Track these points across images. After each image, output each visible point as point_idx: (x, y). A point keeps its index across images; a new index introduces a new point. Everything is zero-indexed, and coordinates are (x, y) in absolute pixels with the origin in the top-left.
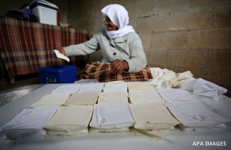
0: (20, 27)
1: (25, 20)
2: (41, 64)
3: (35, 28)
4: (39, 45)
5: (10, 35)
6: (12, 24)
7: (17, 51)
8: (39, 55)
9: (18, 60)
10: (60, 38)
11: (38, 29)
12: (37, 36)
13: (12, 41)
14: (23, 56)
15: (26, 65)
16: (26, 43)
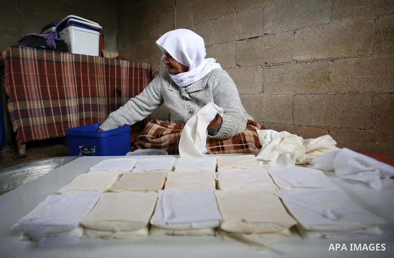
0: (41, 61)
1: (49, 49)
2: (70, 122)
3: (63, 62)
4: (69, 89)
5: (25, 75)
6: (29, 57)
7: (33, 100)
8: (69, 107)
9: (33, 115)
10: (103, 77)
11: (68, 63)
12: (66, 75)
13: (26, 84)
14: (42, 109)
15: (46, 123)
16: (48, 86)
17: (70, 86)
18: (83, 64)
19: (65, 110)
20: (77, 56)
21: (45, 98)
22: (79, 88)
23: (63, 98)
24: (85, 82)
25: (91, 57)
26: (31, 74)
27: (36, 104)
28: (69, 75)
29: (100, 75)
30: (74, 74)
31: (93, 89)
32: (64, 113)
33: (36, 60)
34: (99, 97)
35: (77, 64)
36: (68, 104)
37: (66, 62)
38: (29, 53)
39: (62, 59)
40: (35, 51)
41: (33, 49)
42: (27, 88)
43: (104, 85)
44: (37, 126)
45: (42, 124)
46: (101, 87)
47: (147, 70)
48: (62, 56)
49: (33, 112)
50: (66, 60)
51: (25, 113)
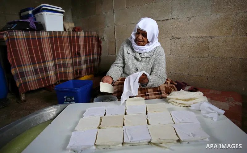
0: (28, 39)
1: (32, 30)
2: (50, 76)
3: (42, 38)
4: (47, 55)
5: (19, 49)
6: (20, 37)
7: (26, 65)
8: (48, 67)
9: (28, 75)
10: (68, 45)
11: (45, 39)
12: (45, 47)
13: (21, 56)
14: (32, 70)
15: (36, 79)
16: (35, 55)
17: (48, 53)
18: (55, 37)
19: (46, 70)
20: (50, 32)
21: (34, 63)
22: (54, 54)
23: (44, 62)
24: (57, 50)
25: (60, 32)
26: (23, 48)
27: (29, 68)
28: (46, 46)
29: (66, 44)
30: (49, 45)
31: (63, 54)
32: (46, 71)
33: (25, 39)
34: (67, 59)
35: (51, 38)
36: (48, 65)
37: (44, 38)
38: (20, 35)
39: (41, 36)
40: (24, 32)
41: (23, 32)
42: (22, 58)
43: (69, 50)
44: (30, 81)
45: (34, 80)
46: (67, 52)
47: (96, 37)
48: (41, 34)
49: (27, 73)
50: (44, 36)
51: (22, 74)
